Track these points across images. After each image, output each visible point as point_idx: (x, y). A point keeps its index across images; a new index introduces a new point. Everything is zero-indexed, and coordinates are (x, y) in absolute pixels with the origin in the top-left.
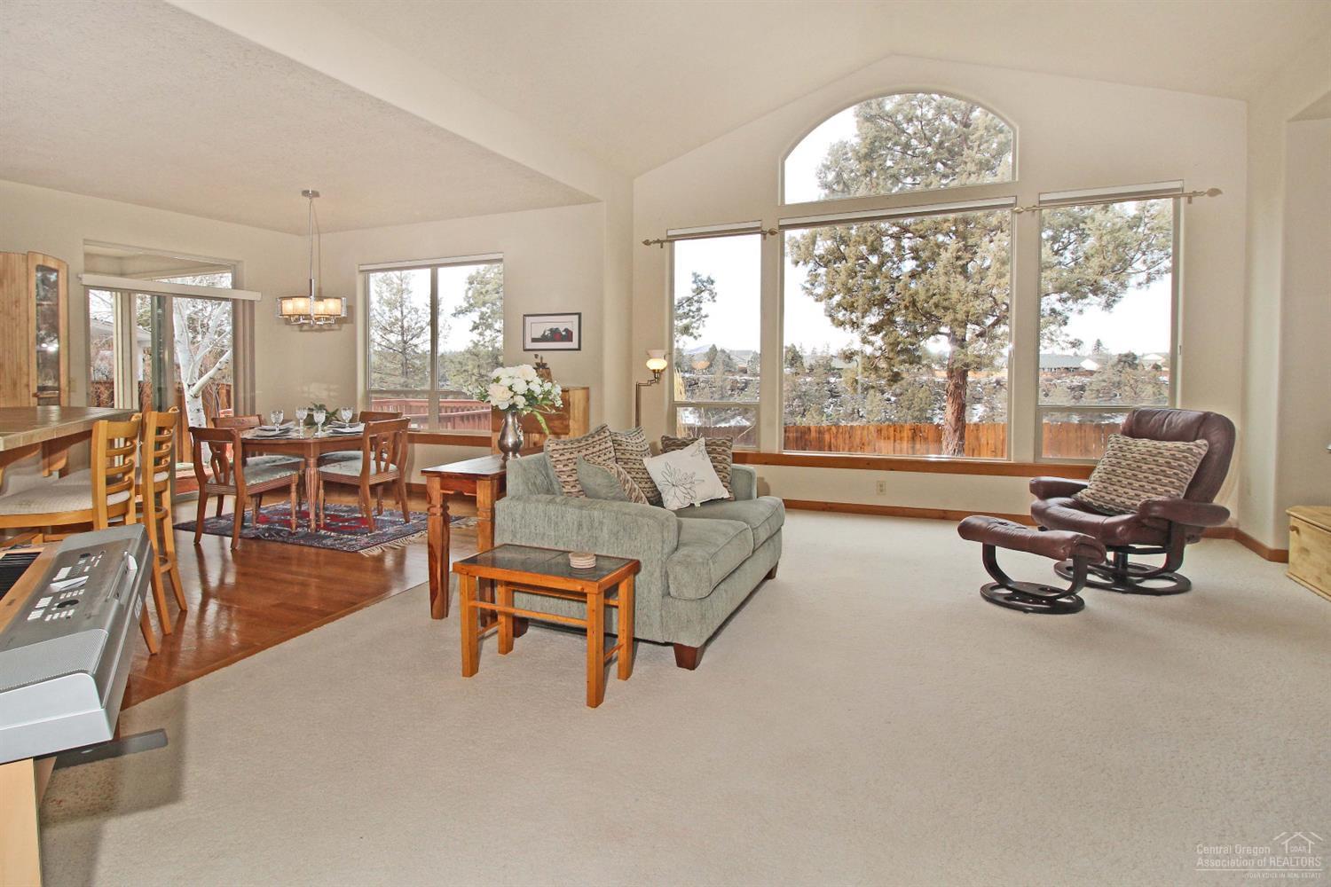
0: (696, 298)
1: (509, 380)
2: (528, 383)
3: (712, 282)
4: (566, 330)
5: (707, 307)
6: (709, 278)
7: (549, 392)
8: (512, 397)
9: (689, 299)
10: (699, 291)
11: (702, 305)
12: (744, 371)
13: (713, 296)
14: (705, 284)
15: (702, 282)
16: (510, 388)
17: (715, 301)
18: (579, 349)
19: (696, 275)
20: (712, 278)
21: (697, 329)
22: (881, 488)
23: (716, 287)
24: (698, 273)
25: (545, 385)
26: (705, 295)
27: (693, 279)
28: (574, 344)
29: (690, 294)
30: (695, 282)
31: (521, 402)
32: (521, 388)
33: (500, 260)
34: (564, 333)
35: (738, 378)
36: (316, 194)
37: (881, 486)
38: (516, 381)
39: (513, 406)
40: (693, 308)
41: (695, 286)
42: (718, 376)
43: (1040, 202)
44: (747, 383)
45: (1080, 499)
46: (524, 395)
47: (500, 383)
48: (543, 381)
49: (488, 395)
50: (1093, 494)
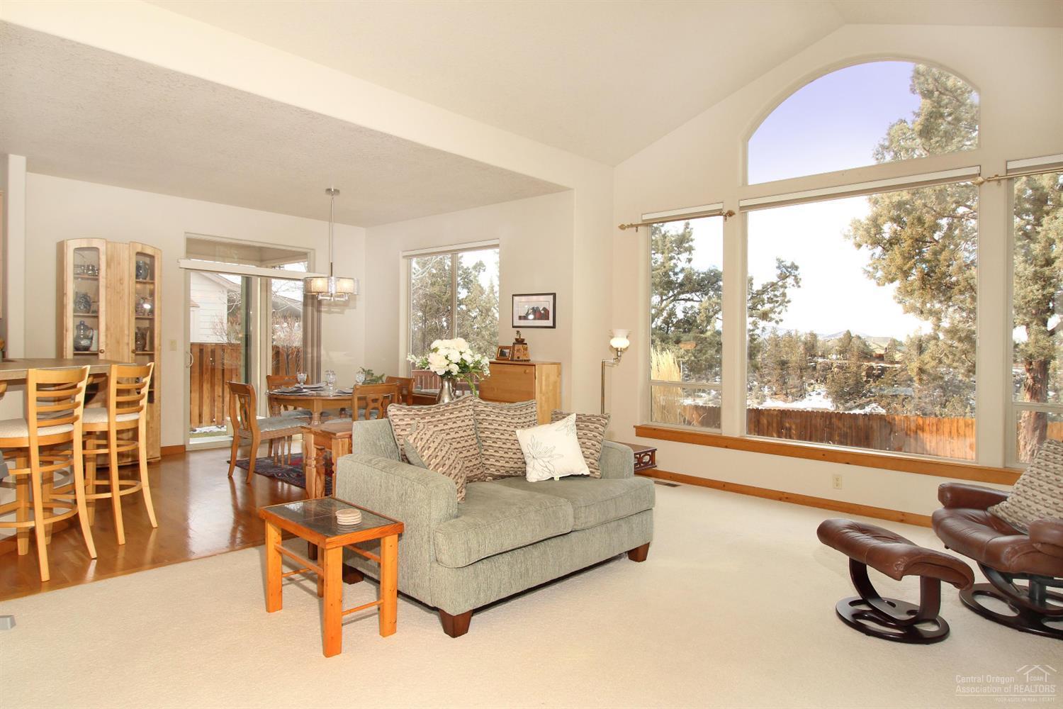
0: (780, 283)
1: (446, 350)
2: (461, 353)
3: (796, 268)
4: (544, 309)
5: (791, 292)
6: (793, 264)
7: (479, 362)
8: (448, 365)
9: (773, 285)
10: (783, 277)
11: (786, 291)
12: (881, 357)
13: (797, 280)
14: (789, 270)
15: (786, 268)
16: (447, 358)
17: (799, 287)
18: (554, 327)
19: (780, 261)
20: (796, 264)
21: (779, 313)
22: (837, 481)
23: (801, 273)
24: (782, 259)
25: (476, 356)
26: (790, 281)
27: (777, 265)
28: (550, 323)
29: (775, 280)
30: (779, 267)
31: (455, 369)
32: (456, 357)
33: (497, 246)
34: (542, 312)
35: (874, 364)
36: (337, 191)
37: (837, 480)
38: (450, 351)
39: (449, 373)
40: (778, 293)
41: (779, 272)
42: (852, 362)
43: (1007, 171)
44: (883, 370)
45: (995, 513)
46: (457, 364)
47: (438, 353)
48: (473, 353)
49: (429, 363)
50: (1007, 508)
